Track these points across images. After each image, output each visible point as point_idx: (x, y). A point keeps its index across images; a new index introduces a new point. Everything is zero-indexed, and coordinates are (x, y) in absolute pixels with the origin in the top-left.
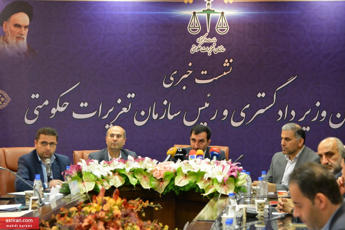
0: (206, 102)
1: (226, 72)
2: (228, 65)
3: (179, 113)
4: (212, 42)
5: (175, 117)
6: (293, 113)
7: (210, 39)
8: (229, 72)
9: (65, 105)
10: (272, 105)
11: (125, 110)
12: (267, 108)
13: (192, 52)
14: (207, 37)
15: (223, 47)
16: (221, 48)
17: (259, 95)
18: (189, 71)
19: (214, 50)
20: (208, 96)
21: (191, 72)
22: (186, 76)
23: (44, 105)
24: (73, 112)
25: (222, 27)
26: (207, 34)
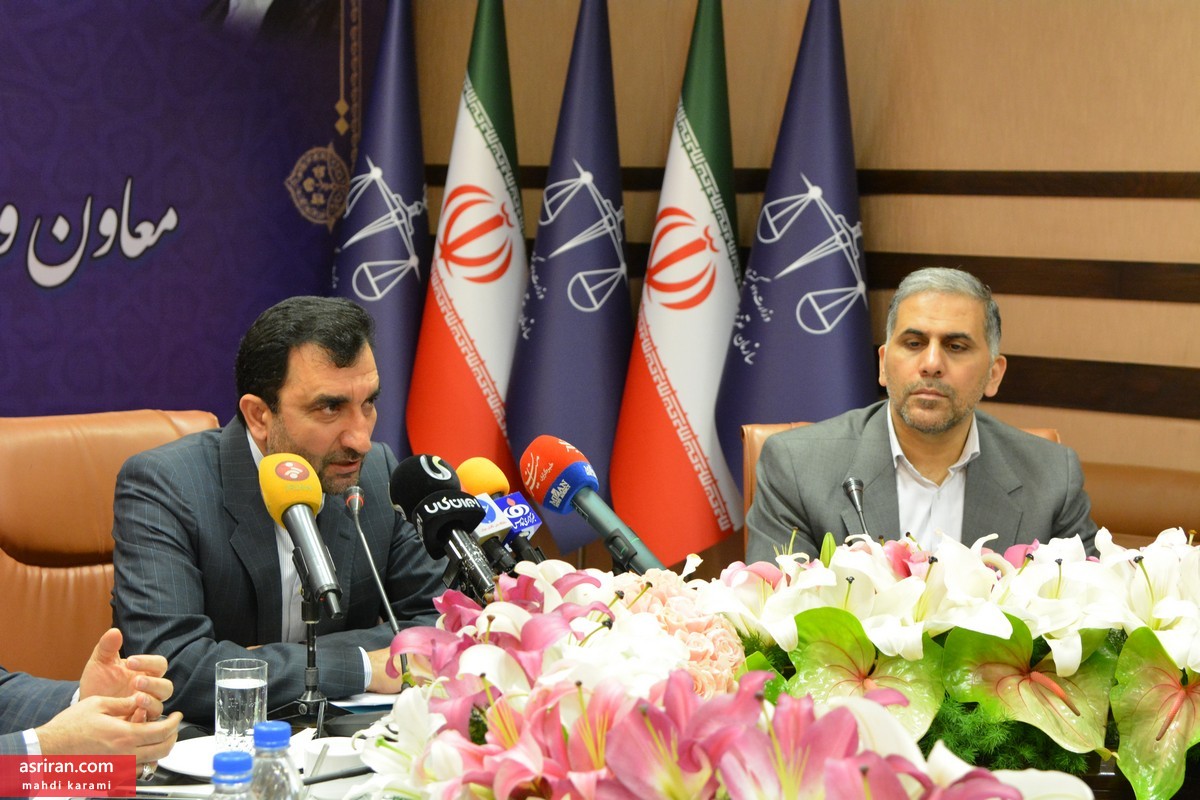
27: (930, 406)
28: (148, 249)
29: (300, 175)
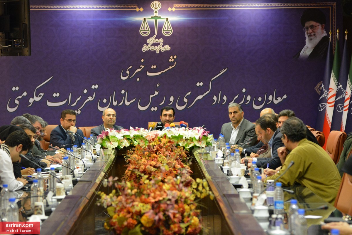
0: (156, 91)
1: (171, 66)
2: (173, 60)
3: (134, 100)
4: (160, 42)
5: (131, 103)
6: (225, 98)
7: (158, 40)
8: (174, 66)
9: (41, 95)
10: (208, 92)
11: (90, 99)
12: (204, 94)
13: (144, 50)
14: (156, 38)
15: (168, 46)
16: (167, 47)
17: (198, 84)
18: (141, 66)
19: (161, 49)
20: (158, 85)
21: (143, 67)
22: (139, 70)
23: (23, 96)
24: (48, 101)
25: (167, 30)
26: (155, 36)
27: (234, 120)
28: (280, 102)
29: (319, 86)
